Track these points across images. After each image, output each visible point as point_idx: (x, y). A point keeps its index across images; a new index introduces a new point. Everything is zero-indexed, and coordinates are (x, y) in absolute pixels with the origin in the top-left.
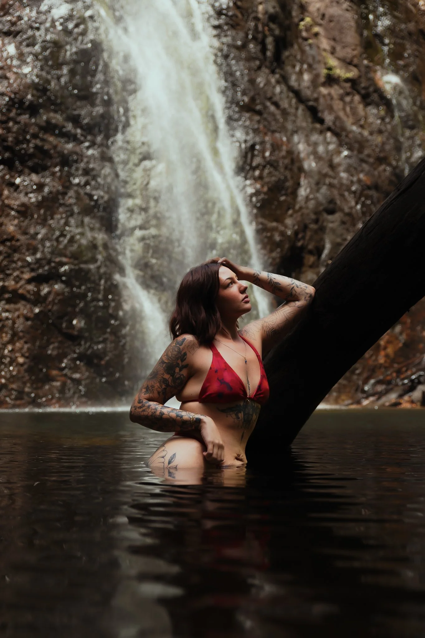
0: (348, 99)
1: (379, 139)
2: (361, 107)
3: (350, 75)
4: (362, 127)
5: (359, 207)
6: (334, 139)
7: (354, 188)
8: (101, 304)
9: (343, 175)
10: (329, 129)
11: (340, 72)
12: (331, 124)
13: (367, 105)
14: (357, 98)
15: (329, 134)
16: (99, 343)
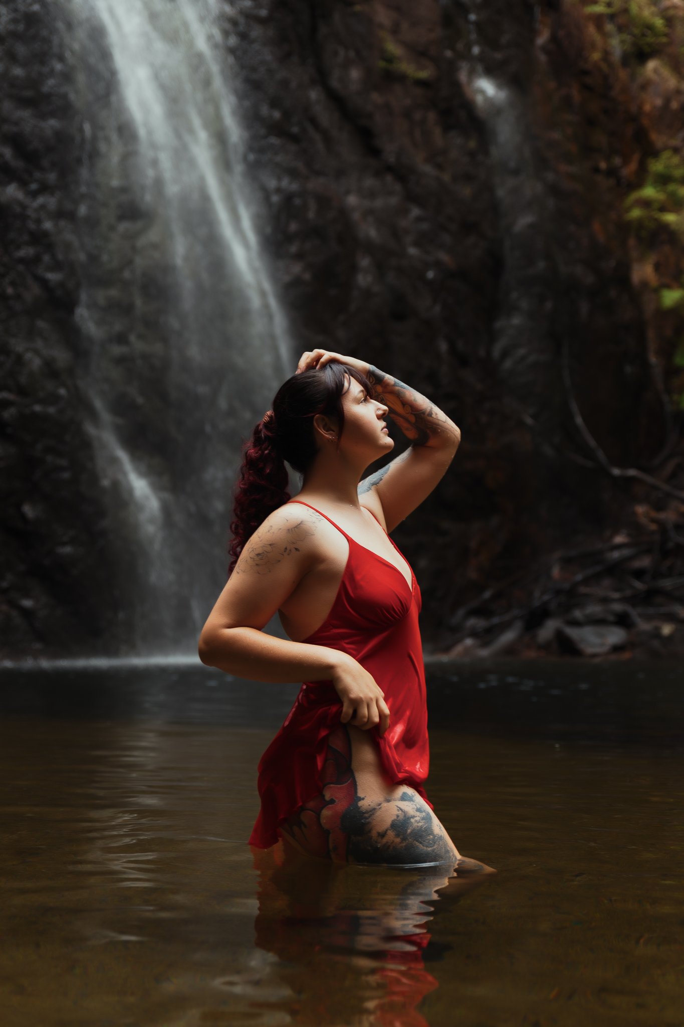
0: (418, 116)
1: (466, 191)
2: (437, 132)
3: (424, 74)
4: (440, 167)
5: (437, 309)
6: (398, 187)
7: (430, 275)
8: (66, 475)
9: (412, 251)
10: (389, 169)
11: (408, 68)
12: (392, 159)
13: (447, 128)
14: (432, 116)
15: (389, 178)
16: (64, 544)
